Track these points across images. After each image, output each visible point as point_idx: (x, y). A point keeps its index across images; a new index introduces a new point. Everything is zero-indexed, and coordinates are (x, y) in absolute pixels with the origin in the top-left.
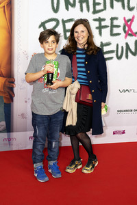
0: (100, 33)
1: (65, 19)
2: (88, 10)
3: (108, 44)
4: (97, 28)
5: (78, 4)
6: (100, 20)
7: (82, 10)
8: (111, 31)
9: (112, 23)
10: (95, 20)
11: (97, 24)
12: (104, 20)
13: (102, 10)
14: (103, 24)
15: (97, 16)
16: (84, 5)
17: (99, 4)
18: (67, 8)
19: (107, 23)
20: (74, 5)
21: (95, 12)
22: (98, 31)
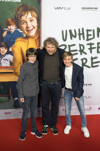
0: (91, 52)
1: (70, 45)
2: (84, 39)
3: (96, 58)
4: (89, 49)
5: (78, 36)
6: (91, 44)
7: (80, 39)
8: (98, 50)
9: (98, 45)
10: (88, 44)
11: (89, 46)
12: (93, 44)
13: (92, 39)
14: (93, 46)
15: (89, 42)
16: (82, 36)
17: (90, 35)
18: (71, 39)
19: (95, 45)
20: (75, 37)
21: (88, 40)
22: (89, 50)
